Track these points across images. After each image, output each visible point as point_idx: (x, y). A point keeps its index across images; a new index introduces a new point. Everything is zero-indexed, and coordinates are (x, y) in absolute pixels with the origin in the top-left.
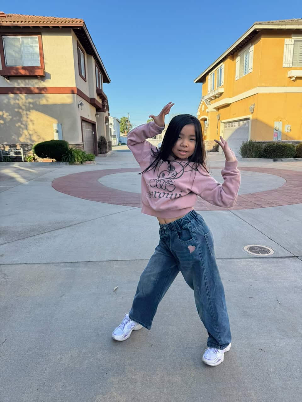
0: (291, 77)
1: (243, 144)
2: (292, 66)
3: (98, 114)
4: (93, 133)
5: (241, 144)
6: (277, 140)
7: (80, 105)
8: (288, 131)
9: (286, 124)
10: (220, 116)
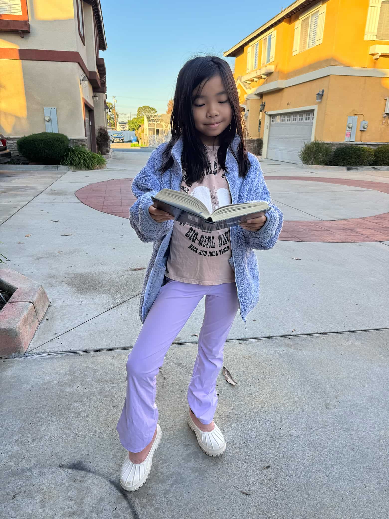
0: (373, 55)
2: (377, 39)
4: (90, 123)
5: (304, 145)
6: (350, 141)
7: (82, 80)
8: (364, 130)
9: (362, 120)
10: (264, 106)
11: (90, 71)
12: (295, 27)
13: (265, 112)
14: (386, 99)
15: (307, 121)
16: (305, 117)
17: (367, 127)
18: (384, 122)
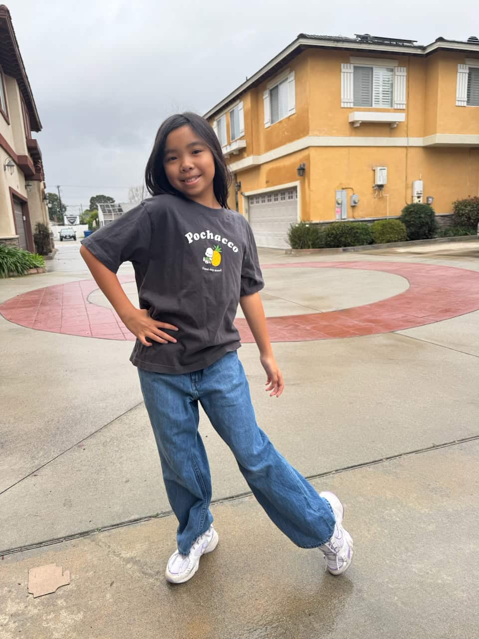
0: (352, 123)
1: (292, 228)
2: (354, 105)
3: (30, 184)
4: (23, 218)
5: (290, 227)
6: (341, 219)
7: (7, 165)
8: (357, 205)
9: (351, 194)
10: (239, 186)
11: (18, 155)
12: (264, 97)
13: (242, 194)
14: (374, 169)
15: (291, 200)
16: (288, 195)
17: (359, 201)
18: (377, 196)
